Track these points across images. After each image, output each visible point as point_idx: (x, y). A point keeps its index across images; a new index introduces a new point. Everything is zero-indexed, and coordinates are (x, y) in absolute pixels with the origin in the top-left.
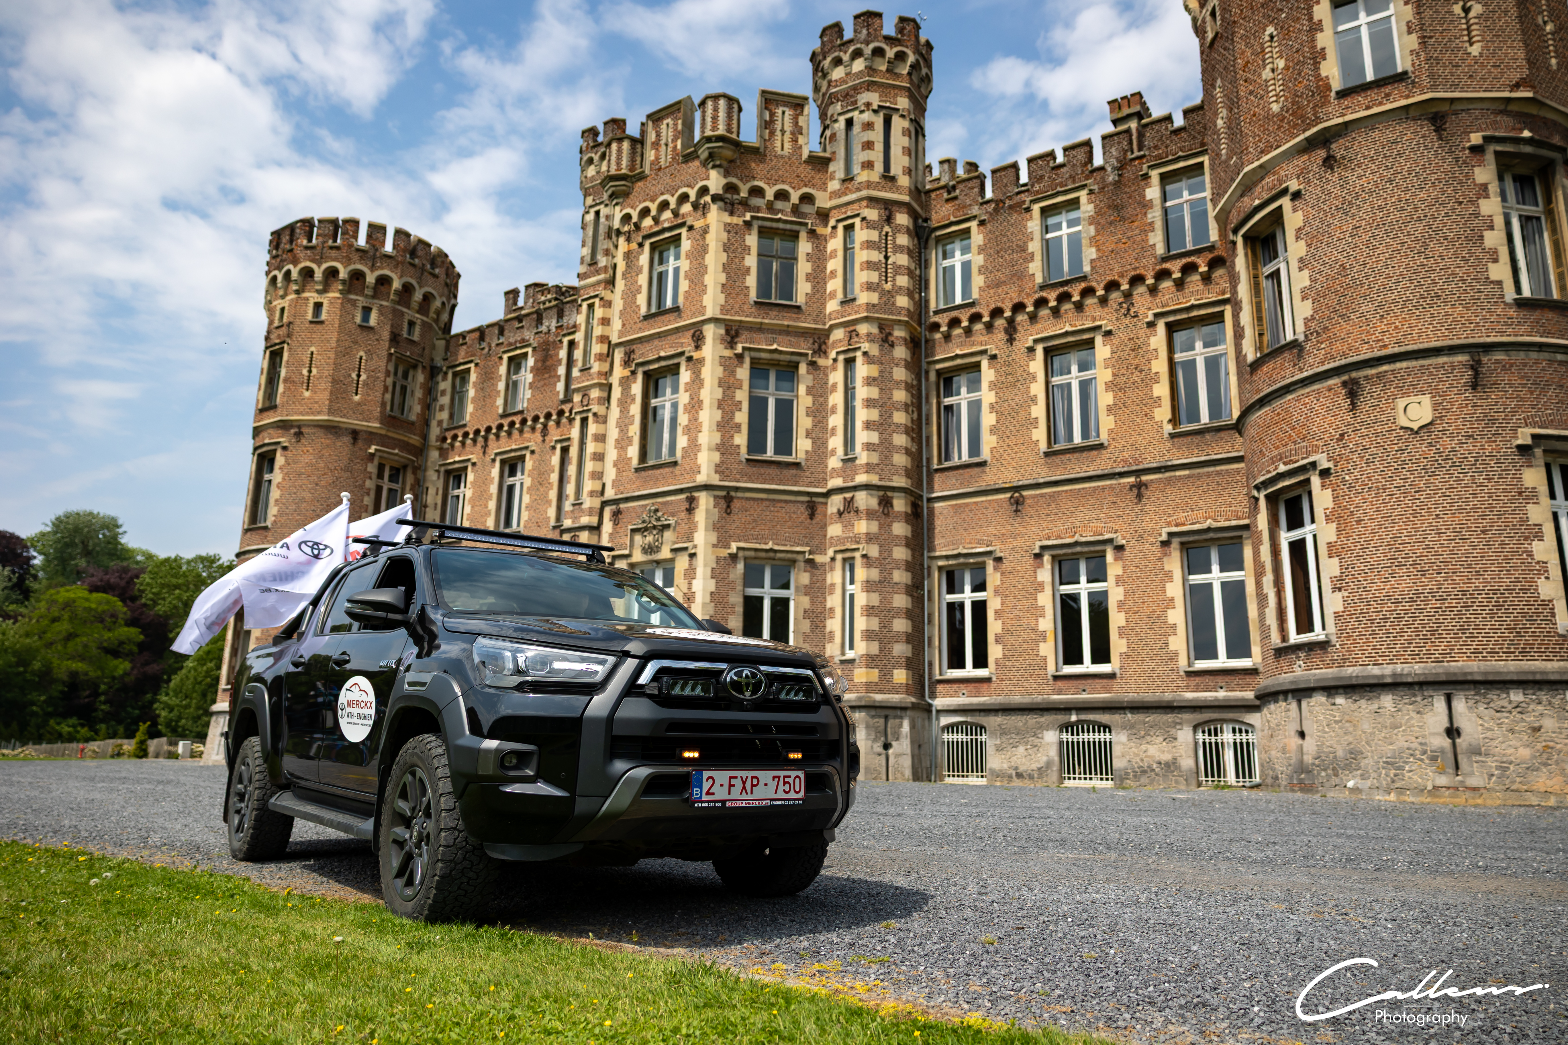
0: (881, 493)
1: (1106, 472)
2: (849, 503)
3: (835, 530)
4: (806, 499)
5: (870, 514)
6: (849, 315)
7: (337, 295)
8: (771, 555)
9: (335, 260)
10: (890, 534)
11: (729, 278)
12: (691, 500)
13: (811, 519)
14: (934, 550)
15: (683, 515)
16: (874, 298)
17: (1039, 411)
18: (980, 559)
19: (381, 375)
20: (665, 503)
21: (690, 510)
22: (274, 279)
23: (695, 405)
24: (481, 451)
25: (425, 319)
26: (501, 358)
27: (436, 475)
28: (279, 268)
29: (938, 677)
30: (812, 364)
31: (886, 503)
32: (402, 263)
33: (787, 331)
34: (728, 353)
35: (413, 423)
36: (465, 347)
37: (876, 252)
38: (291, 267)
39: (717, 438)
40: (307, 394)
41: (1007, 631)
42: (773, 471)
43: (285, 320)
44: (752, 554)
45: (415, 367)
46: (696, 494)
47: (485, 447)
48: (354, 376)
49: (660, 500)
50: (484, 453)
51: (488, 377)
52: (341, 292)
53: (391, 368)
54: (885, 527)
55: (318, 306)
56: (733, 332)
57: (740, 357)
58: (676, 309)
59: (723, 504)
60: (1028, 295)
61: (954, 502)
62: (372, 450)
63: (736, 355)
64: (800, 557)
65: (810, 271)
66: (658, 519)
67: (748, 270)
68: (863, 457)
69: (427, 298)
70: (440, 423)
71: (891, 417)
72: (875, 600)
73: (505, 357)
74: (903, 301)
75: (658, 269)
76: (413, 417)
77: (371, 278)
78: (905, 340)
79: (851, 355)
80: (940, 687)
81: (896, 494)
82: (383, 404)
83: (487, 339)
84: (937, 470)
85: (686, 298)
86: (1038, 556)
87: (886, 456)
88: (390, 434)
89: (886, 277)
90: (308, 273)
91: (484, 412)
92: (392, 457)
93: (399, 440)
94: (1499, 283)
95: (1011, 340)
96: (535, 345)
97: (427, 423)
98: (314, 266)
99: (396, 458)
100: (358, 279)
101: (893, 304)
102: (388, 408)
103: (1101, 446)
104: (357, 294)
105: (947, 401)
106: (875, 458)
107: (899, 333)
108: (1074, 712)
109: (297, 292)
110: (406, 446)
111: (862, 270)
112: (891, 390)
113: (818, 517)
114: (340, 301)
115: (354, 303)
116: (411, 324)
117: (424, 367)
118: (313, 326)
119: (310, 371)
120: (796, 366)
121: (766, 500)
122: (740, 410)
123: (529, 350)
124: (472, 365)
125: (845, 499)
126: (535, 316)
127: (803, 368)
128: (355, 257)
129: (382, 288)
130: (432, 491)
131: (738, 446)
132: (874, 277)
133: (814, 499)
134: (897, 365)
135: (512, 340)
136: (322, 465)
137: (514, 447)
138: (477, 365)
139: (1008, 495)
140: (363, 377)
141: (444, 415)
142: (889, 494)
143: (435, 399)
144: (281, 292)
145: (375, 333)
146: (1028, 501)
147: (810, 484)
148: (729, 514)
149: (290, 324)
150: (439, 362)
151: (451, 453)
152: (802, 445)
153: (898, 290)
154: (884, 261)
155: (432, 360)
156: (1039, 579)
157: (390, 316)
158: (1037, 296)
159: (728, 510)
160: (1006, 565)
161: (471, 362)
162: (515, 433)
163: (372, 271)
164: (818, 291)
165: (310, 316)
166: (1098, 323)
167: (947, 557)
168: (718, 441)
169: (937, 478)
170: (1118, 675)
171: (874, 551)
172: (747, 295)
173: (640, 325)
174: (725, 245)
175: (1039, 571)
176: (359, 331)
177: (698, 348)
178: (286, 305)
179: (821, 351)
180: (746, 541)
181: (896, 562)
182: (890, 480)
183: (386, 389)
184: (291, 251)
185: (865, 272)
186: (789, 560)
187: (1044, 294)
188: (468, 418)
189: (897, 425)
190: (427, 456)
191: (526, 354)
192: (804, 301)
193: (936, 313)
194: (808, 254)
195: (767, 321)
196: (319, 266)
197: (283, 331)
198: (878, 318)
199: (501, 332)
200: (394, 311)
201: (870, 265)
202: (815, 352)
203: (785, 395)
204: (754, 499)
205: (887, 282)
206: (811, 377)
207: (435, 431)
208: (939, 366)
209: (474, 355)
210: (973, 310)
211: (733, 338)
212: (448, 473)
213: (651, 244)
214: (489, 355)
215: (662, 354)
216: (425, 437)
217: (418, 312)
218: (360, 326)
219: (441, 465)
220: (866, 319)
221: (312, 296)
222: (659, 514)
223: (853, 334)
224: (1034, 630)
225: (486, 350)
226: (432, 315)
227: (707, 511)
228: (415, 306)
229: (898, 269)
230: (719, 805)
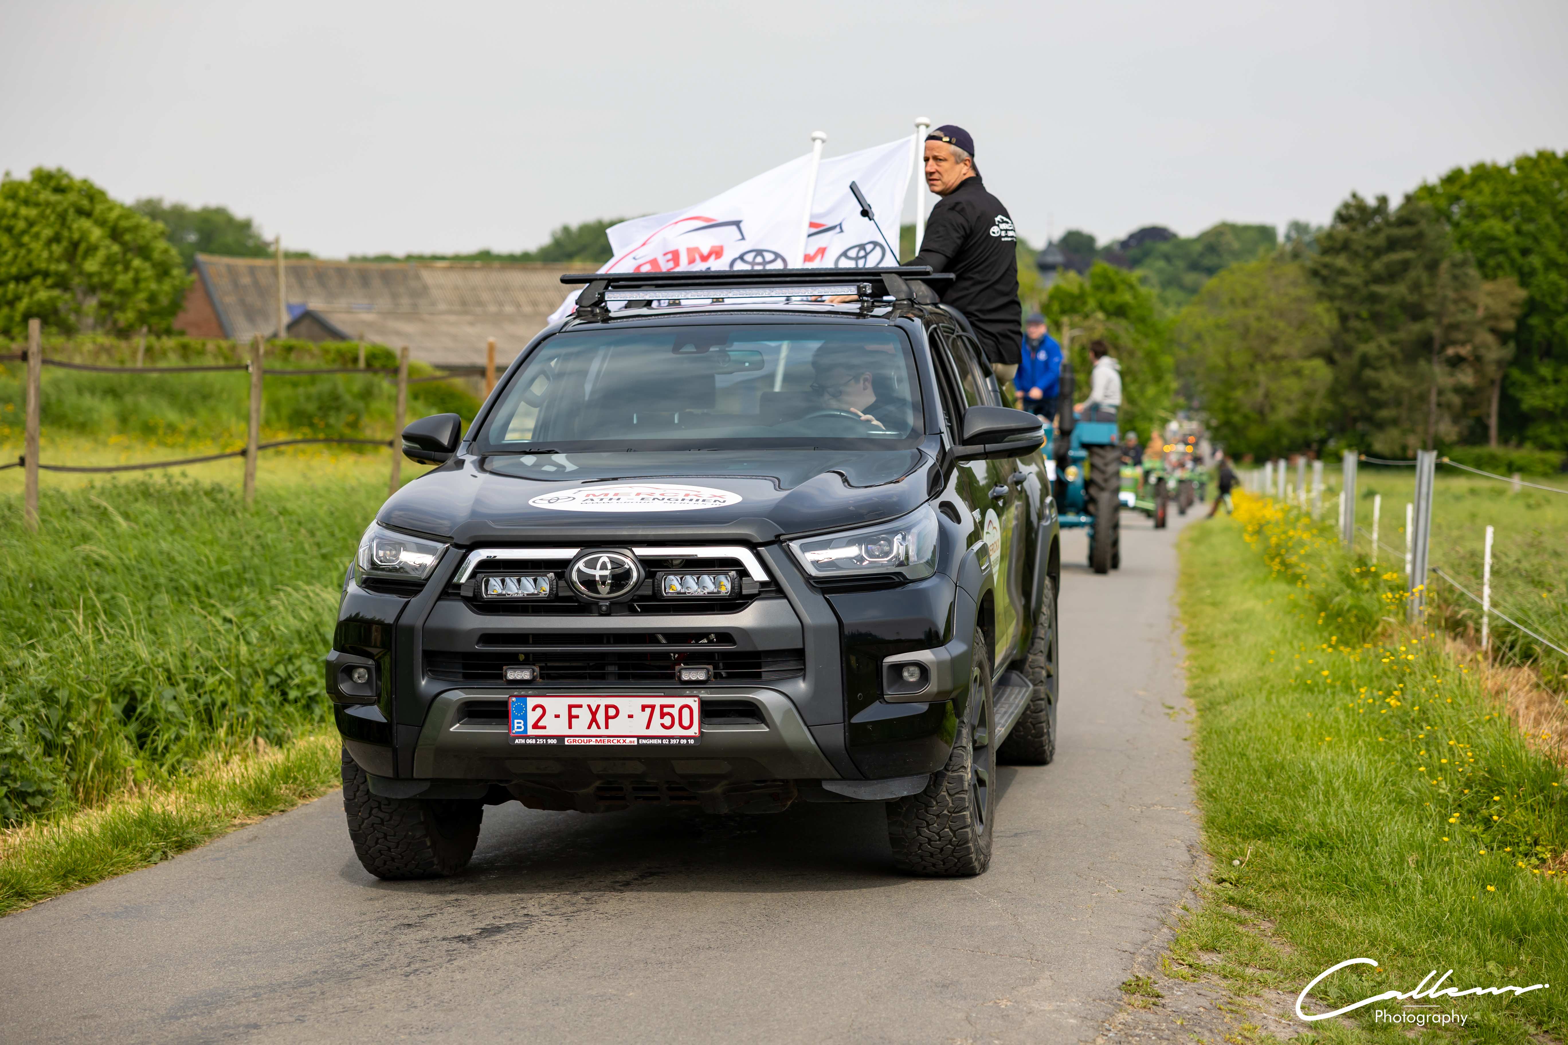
230: (554, 741)
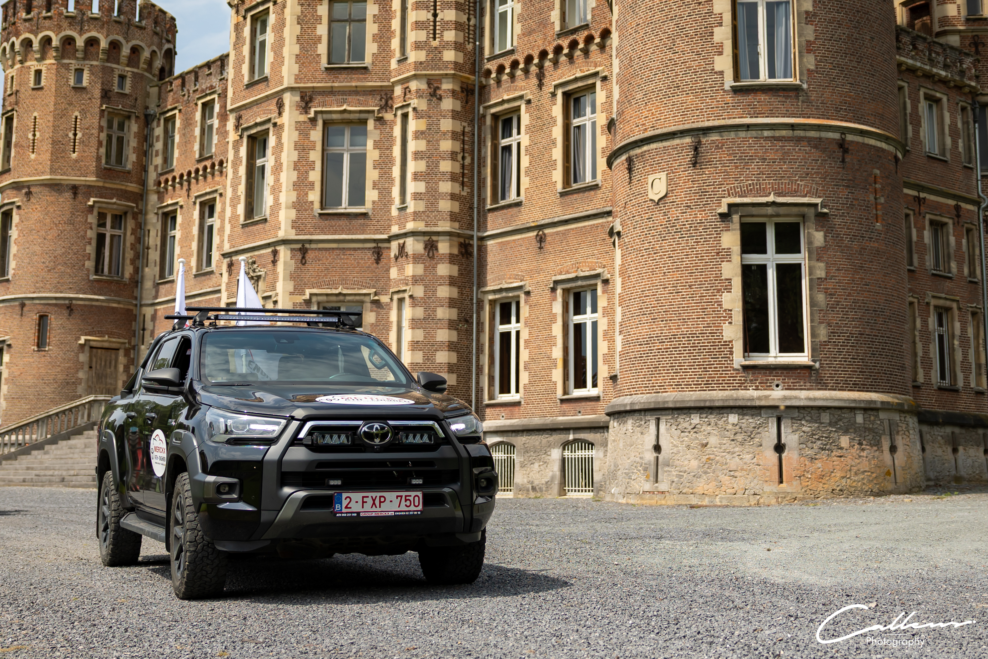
0: (427, 238)
1: (599, 211)
2: (402, 248)
3: (394, 273)
4: (373, 245)
5: (417, 259)
6: (403, 73)
7: (53, 61)
8: (341, 298)
9: (49, 29)
10: (435, 275)
11: (302, 48)
12: (275, 253)
13: (377, 263)
14: (485, 285)
15: (270, 266)
16: (422, 56)
17: (557, 153)
18: (516, 293)
19: (95, 132)
20: (259, 256)
21: (274, 262)
22: (4, 49)
23: (278, 168)
24: (186, 194)
25: (135, 70)
26: (196, 104)
27: (156, 217)
28: (7, 40)
29: (486, 402)
30: (380, 120)
31: (431, 247)
32: (107, 23)
33: (356, 91)
34: (303, 118)
35: (129, 172)
36: (172, 94)
37: (425, 11)
38: (14, 39)
39: (293, 196)
40: (33, 156)
41: (532, 359)
42: (343, 222)
43: (14, 89)
44: (324, 298)
45: (129, 117)
46: (278, 248)
47: (189, 190)
48: (71, 135)
49: (256, 253)
50: (188, 196)
51: (188, 123)
52: (55, 58)
53: (104, 123)
54: (430, 269)
55: (38, 73)
56: (307, 98)
57: (313, 121)
58: (266, 79)
59: (299, 256)
60: (550, 43)
61: (500, 240)
62: (91, 203)
63: (309, 119)
64: (367, 299)
65: (376, 32)
66: (254, 271)
67: (320, 38)
68: (412, 206)
69: (135, 50)
70: (156, 167)
71: (437, 166)
72: (420, 335)
73: (200, 103)
74: (449, 55)
75: (260, 38)
76: (129, 167)
77: (80, 42)
78: (453, 92)
79: (405, 110)
80: (488, 411)
81: (441, 238)
82: (98, 158)
83: (187, 86)
84: (490, 210)
85: (272, 69)
86: (553, 290)
87: (432, 204)
88: (107, 185)
89: (435, 34)
90: (28, 43)
91: (186, 157)
92: (110, 206)
93: (117, 190)
94: (721, 73)
95: (540, 85)
96: (220, 92)
97: (144, 169)
98: (32, 37)
99: (115, 206)
100: (70, 44)
101: (440, 59)
102: (103, 161)
103: (596, 187)
104: (69, 58)
105: (505, 142)
106: (421, 206)
107: (447, 86)
108: (571, 432)
109: (21, 62)
110: (124, 195)
111: (412, 30)
112: (438, 141)
113: (383, 261)
114: (55, 67)
115: (67, 67)
116: (122, 78)
117: (137, 117)
118: (34, 92)
119: (34, 135)
120: (364, 122)
121: (337, 249)
122: (314, 169)
123: (216, 96)
124: (176, 111)
125: (399, 244)
126: (219, 63)
127: (371, 124)
128: (65, 24)
129: (91, 49)
130: (153, 233)
131: (312, 202)
132: (422, 36)
133: (380, 245)
134: (445, 117)
135: (204, 87)
136: (48, 221)
137: (208, 190)
138: (180, 111)
139: (535, 233)
140: (79, 135)
141: (158, 161)
142: (434, 238)
143: (151, 146)
144: (10, 63)
145: (87, 93)
146: (548, 239)
147: (377, 232)
148: (304, 264)
149: (17, 91)
150: (153, 109)
151: (166, 196)
152: (371, 195)
153: (445, 46)
154: (432, 19)
155: (147, 108)
156: (554, 311)
157: (100, 75)
158: (555, 44)
159: (303, 261)
160: (533, 298)
161: (175, 108)
162: (209, 176)
163: (81, 35)
164: (384, 50)
165: (32, 84)
166: (598, 69)
167: (494, 292)
168: (295, 199)
169: (490, 216)
170: (602, 398)
171: (419, 291)
172: (318, 63)
173: (243, 93)
174: (299, 18)
175: (554, 303)
176: (73, 92)
177: (280, 114)
178: (14, 74)
179: (387, 106)
180: (319, 287)
181: (440, 299)
182: (436, 225)
183: (100, 144)
184: (14, 24)
185: (414, 32)
186: (357, 302)
187: (560, 42)
188: (175, 163)
189: (443, 174)
190: (147, 200)
191: (213, 100)
192: (371, 61)
193: (489, 60)
194: (374, 16)
195: (336, 84)
196: (36, 37)
197: (13, 99)
198: (426, 75)
199: (196, 79)
200: (104, 68)
201: (418, 25)
202: (382, 108)
203: (358, 149)
204: (326, 249)
205: (434, 38)
206: (378, 132)
207: (152, 176)
208: (493, 110)
209: (178, 102)
210: (513, 57)
211: (307, 103)
212: (166, 215)
213: (252, 16)
214: (188, 101)
215: (259, 120)
216: (143, 183)
217: (128, 65)
218: (73, 88)
219: (159, 208)
220: (415, 77)
221: (33, 65)
222: (255, 266)
223: (407, 91)
224: (549, 358)
225: (186, 96)
226: (142, 65)
227: (285, 263)
228: (124, 60)
229: (446, 25)
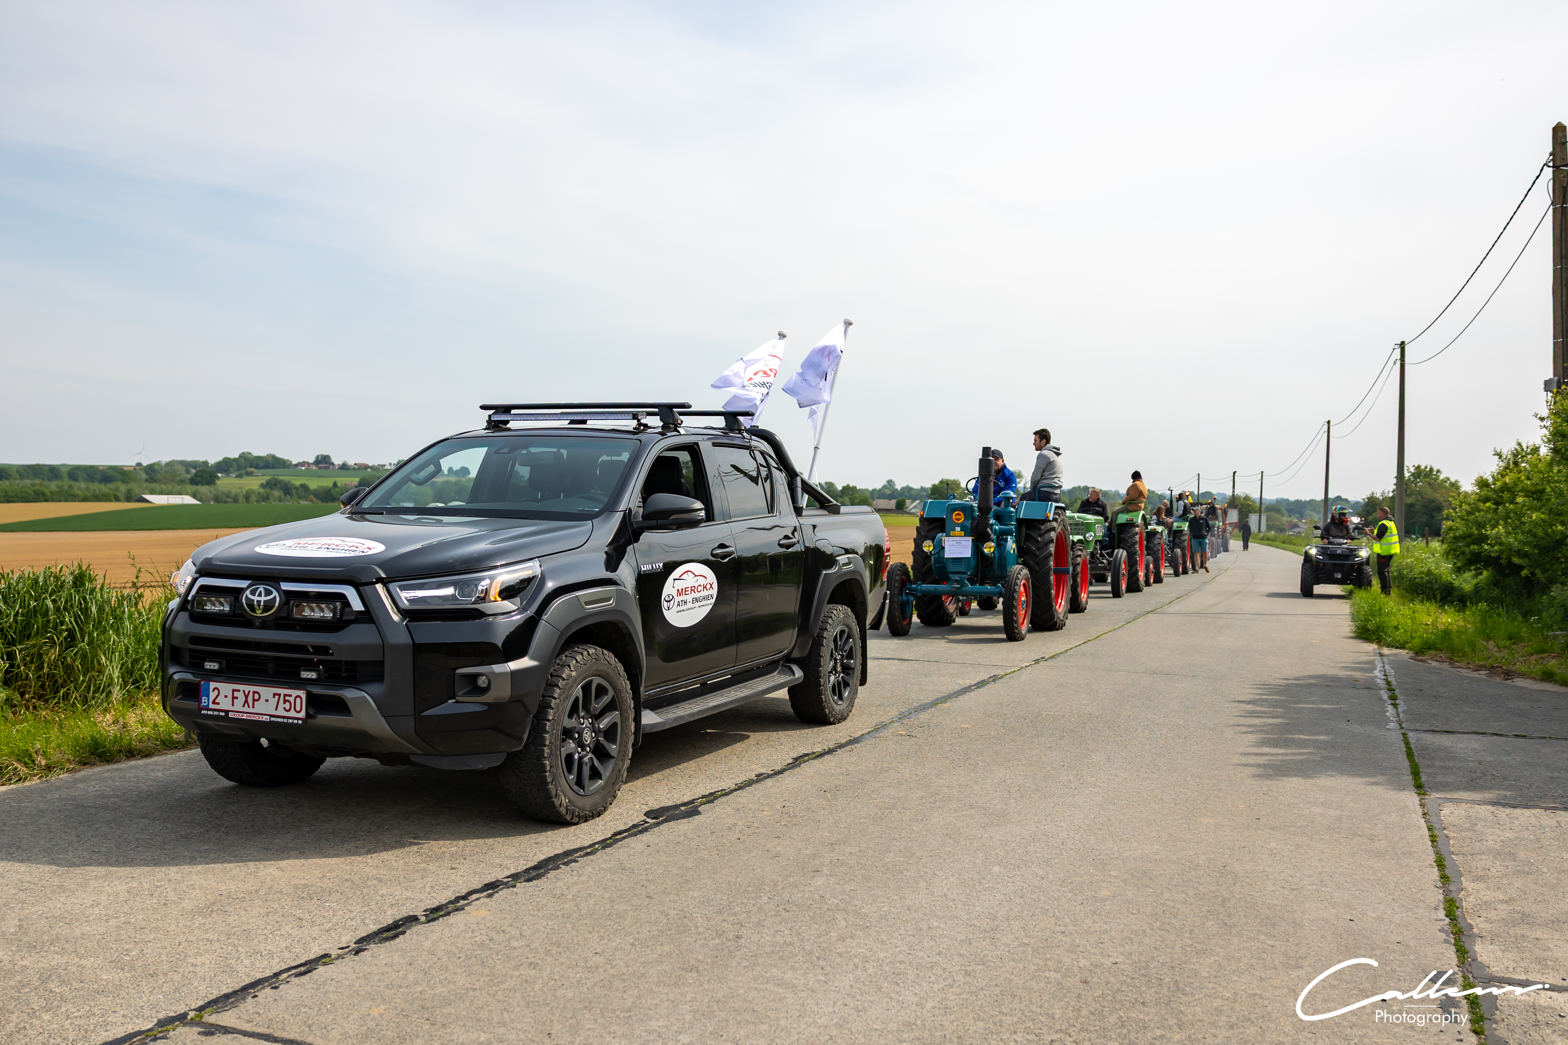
230: (222, 714)
